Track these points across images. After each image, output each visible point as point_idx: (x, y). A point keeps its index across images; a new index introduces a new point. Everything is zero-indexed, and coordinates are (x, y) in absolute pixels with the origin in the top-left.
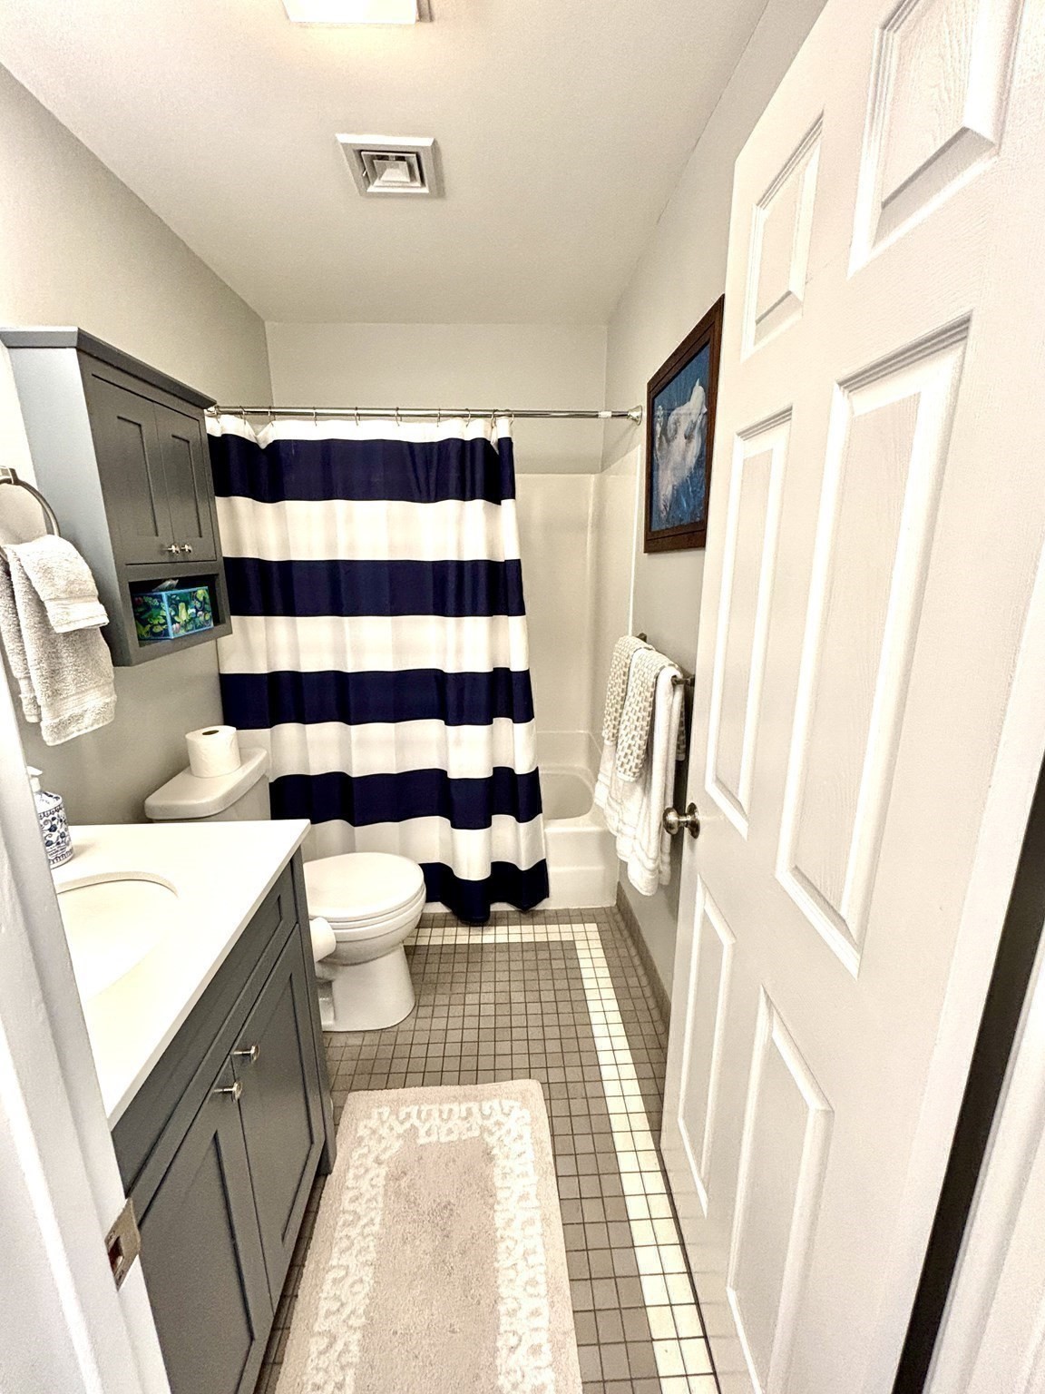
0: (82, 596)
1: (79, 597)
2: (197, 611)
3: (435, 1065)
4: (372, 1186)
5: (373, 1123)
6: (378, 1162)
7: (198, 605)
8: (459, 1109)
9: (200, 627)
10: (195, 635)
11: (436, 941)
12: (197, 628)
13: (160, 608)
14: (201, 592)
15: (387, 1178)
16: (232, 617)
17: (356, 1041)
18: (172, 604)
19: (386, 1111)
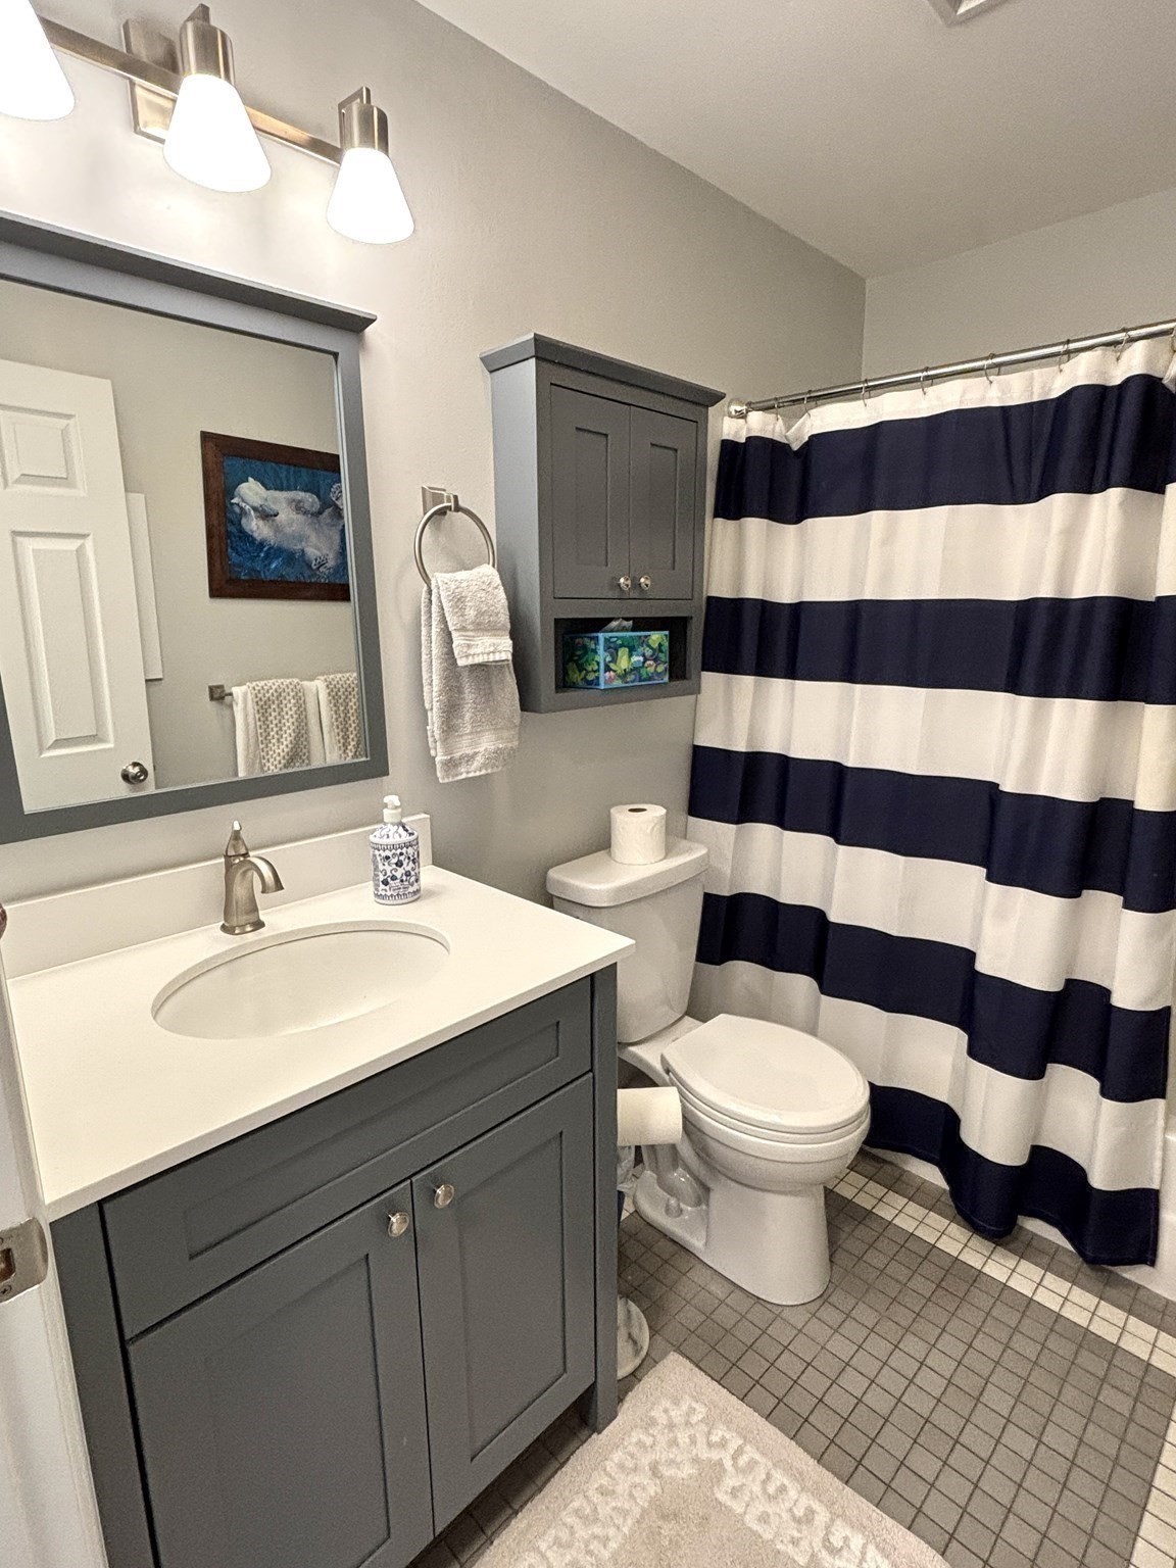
0: (491, 629)
1: (487, 630)
2: (646, 660)
3: (801, 1403)
4: (631, 1496)
5: (677, 1414)
6: (654, 1469)
7: (649, 652)
8: (798, 1499)
9: (645, 680)
10: (638, 688)
11: (905, 1223)
12: (640, 681)
13: (595, 651)
14: (657, 637)
15: (654, 1501)
16: (705, 675)
17: (718, 1290)
18: (610, 648)
19: (701, 1411)
